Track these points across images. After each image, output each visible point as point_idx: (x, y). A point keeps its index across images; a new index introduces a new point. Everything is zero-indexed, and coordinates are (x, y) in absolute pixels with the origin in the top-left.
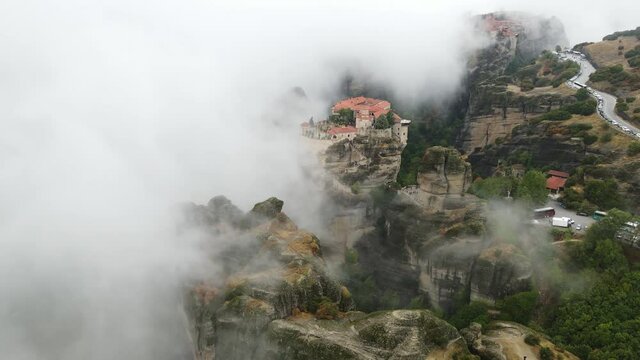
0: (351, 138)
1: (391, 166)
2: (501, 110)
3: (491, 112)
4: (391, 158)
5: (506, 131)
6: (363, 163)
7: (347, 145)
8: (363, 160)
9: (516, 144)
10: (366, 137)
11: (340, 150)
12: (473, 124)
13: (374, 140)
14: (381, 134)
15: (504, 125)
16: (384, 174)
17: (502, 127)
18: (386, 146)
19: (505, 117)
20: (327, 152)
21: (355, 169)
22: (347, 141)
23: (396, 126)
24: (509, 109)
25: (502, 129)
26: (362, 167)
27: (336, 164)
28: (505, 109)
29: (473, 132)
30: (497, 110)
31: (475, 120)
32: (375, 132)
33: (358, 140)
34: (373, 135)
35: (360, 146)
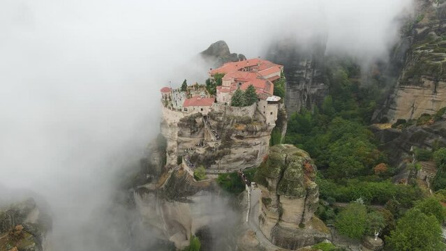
0: (205, 113)
1: (250, 150)
2: (431, 83)
3: (420, 84)
4: (249, 141)
5: (435, 108)
6: (211, 145)
7: (199, 120)
8: (213, 141)
9: (436, 133)
10: (220, 114)
11: (190, 124)
12: (400, 92)
13: (229, 119)
14: (238, 112)
15: (434, 101)
16: (238, 159)
17: (430, 103)
18: (242, 127)
19: (435, 92)
20: (179, 125)
21: (201, 151)
22: (200, 115)
23: (262, 103)
24: (441, 83)
25: (430, 105)
26: (210, 149)
27: (188, 139)
28: (436, 81)
29: (399, 101)
30: (427, 82)
31: (402, 89)
32: (231, 110)
33: (211, 116)
34: (228, 112)
35: (213, 123)
